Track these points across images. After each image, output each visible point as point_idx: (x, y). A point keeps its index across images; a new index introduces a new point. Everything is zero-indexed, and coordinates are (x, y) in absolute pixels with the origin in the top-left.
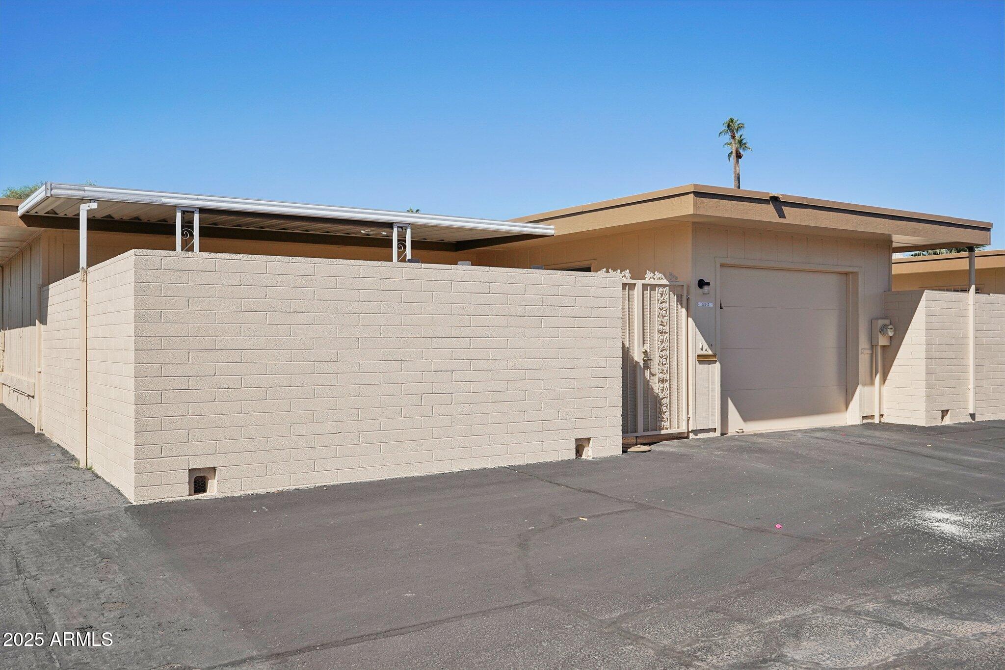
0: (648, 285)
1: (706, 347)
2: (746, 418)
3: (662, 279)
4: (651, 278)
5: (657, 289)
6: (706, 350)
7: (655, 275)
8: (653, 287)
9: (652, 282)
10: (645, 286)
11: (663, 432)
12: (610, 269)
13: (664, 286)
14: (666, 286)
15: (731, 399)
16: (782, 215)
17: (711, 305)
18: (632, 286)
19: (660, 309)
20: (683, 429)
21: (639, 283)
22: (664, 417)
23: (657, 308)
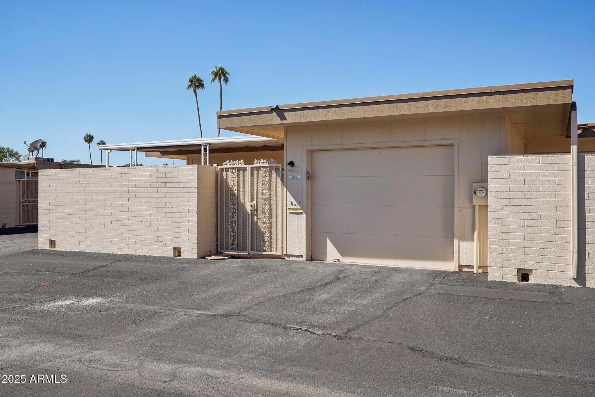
0: (255, 167)
1: (295, 202)
2: (343, 254)
3: (265, 163)
4: (258, 163)
5: (262, 170)
6: (295, 205)
7: (260, 161)
8: (259, 168)
9: (258, 165)
10: (253, 169)
11: (264, 253)
12: (232, 161)
13: (266, 167)
14: (268, 167)
15: (328, 238)
16: (283, 118)
17: (299, 177)
18: (245, 169)
19: (264, 181)
20: (279, 253)
21: (249, 167)
22: (266, 244)
23: (261, 181)
